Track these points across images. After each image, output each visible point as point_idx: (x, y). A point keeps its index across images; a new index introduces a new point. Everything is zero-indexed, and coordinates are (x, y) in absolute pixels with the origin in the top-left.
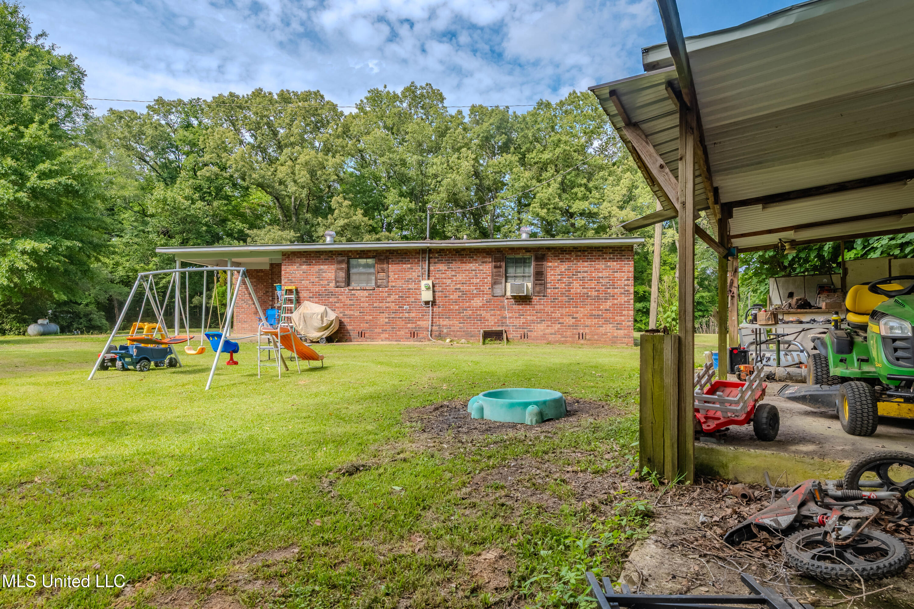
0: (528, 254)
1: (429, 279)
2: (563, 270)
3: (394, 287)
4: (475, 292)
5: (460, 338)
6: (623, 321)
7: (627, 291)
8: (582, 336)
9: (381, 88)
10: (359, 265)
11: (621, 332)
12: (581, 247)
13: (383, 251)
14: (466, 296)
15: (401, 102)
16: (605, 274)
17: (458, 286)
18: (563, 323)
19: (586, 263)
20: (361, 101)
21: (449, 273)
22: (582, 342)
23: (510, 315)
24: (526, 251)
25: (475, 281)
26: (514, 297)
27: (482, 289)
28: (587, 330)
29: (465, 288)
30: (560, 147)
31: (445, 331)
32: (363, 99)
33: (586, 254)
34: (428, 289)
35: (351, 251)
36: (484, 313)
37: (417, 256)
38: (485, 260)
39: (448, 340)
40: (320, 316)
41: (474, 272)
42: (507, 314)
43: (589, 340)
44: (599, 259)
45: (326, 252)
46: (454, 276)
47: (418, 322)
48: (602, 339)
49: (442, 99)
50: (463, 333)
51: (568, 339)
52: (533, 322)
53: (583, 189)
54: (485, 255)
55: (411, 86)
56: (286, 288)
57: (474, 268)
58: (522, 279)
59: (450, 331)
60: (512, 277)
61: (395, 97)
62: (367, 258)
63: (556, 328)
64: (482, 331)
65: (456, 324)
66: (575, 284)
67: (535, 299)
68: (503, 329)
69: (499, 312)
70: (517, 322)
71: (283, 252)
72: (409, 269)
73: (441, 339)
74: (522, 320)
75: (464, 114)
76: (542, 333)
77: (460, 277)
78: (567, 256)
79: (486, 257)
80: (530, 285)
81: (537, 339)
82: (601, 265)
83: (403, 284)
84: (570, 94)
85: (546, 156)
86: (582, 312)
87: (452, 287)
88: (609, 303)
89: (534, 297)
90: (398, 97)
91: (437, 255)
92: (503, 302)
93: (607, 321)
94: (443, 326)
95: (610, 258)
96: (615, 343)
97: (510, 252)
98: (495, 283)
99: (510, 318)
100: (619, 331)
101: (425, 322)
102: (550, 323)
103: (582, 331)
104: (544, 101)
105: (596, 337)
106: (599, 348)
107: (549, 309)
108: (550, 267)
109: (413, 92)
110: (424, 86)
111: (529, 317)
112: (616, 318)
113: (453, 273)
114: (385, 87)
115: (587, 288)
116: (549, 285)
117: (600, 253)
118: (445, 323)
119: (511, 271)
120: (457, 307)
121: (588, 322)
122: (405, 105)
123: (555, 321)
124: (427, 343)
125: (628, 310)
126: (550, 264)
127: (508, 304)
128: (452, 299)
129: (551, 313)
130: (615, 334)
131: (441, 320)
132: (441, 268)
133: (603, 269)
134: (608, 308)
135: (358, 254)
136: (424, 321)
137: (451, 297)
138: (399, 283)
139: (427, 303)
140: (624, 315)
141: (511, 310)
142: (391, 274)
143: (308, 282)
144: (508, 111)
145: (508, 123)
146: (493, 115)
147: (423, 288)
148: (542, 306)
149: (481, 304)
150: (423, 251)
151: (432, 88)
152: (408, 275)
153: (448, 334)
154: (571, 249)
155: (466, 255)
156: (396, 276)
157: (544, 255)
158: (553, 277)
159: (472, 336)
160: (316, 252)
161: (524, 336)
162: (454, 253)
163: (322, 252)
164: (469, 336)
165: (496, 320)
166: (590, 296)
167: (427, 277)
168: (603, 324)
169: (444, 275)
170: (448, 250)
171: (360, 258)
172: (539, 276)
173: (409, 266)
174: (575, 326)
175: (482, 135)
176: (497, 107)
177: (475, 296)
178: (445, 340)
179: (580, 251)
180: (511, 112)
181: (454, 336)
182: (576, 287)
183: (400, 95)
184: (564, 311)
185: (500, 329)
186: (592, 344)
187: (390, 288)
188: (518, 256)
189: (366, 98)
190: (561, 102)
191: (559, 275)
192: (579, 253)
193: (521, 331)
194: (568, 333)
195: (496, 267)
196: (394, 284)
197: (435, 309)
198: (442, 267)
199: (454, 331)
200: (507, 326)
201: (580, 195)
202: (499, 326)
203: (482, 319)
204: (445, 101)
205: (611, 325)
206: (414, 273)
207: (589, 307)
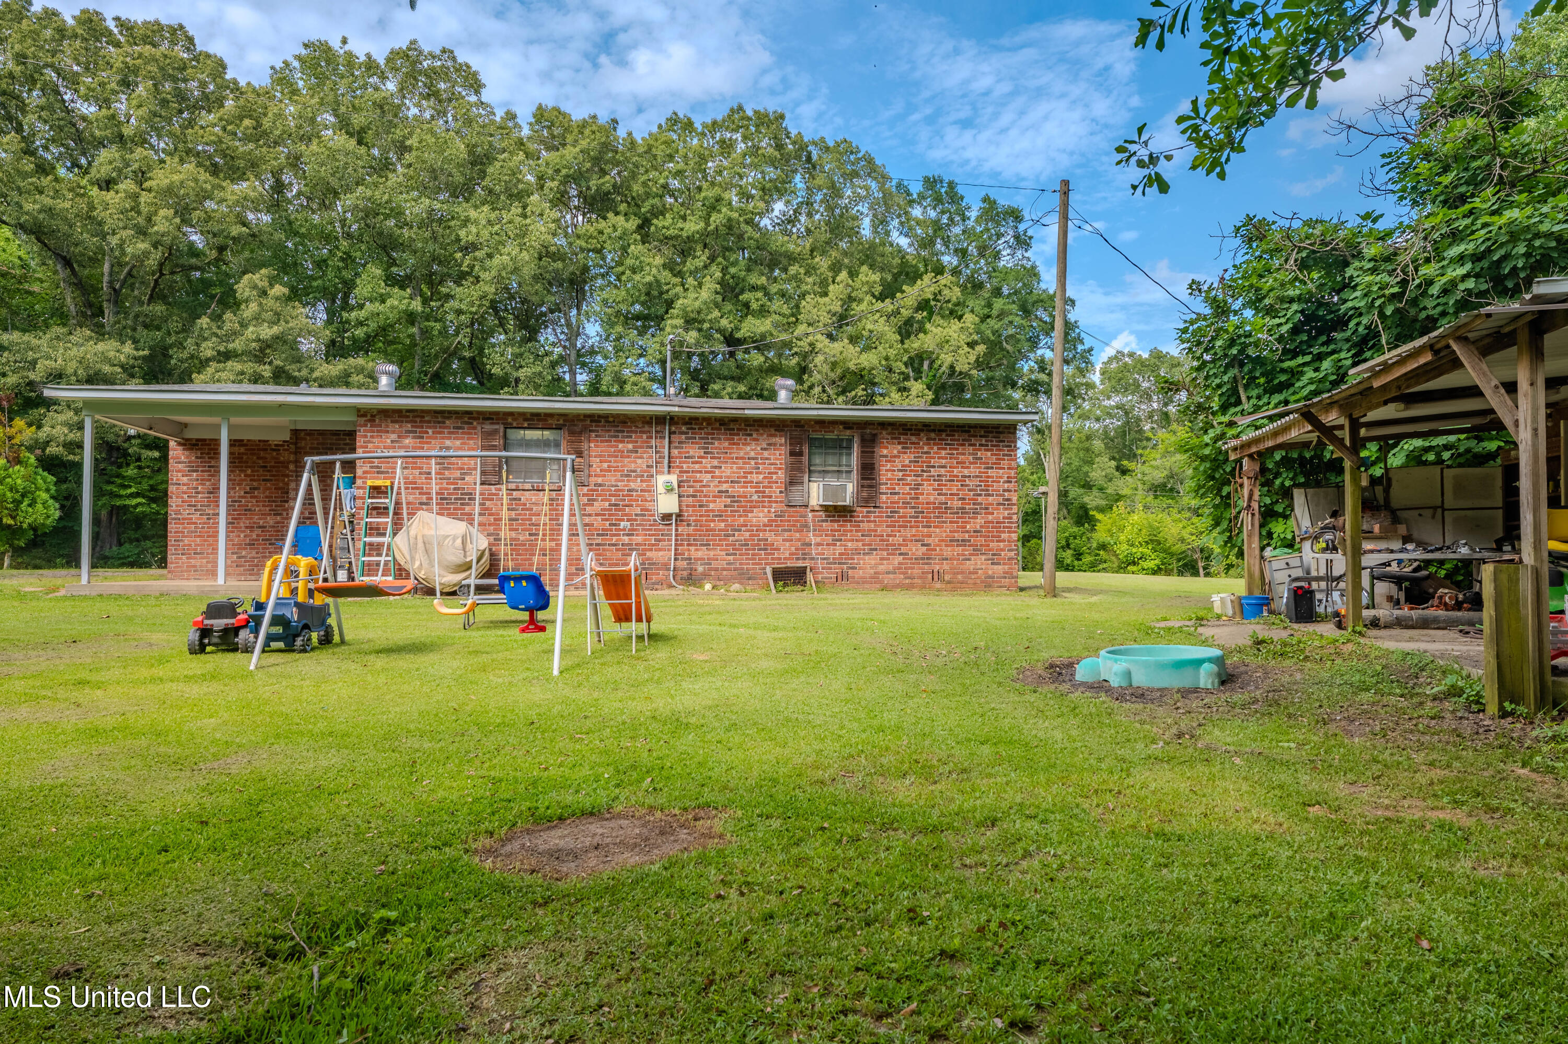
0: (848, 432)
1: (669, 472)
2: (907, 462)
3: (600, 485)
4: (755, 497)
5: (727, 581)
6: (1002, 550)
7: (1008, 500)
8: (937, 576)
9: (335, 44)
10: (528, 444)
11: (999, 569)
12: (935, 424)
13: (579, 415)
14: (741, 505)
15: (383, 78)
16: (973, 471)
17: (724, 487)
18: (907, 554)
19: (943, 452)
20: (286, 63)
21: (708, 463)
22: (938, 585)
23: (818, 539)
24: (845, 428)
25: (755, 478)
26: (826, 508)
27: (767, 493)
28: (946, 566)
29: (737, 490)
30: (719, 211)
31: (700, 569)
32: (290, 59)
33: (944, 436)
34: (670, 490)
35: (511, 414)
36: (771, 536)
37: (647, 428)
38: (773, 440)
39: (708, 587)
40: (459, 541)
41: (753, 462)
42: (812, 538)
43: (949, 582)
44: (963, 445)
45: (456, 412)
46: (716, 467)
47: (648, 554)
48: (970, 581)
49: (476, 85)
50: (733, 573)
51: (916, 581)
52: (857, 552)
53: (760, 295)
54: (772, 430)
55: (409, 49)
56: (370, 483)
57: (752, 454)
58: (836, 475)
59: (710, 569)
60: (820, 472)
61: (370, 65)
62: (543, 429)
63: (896, 562)
64: (769, 570)
65: (721, 556)
66: (927, 488)
67: (861, 511)
68: (807, 564)
69: (798, 535)
70: (829, 552)
71: (359, 410)
72: (631, 451)
73: (694, 585)
74: (839, 549)
75: (518, 120)
76: (872, 571)
77: (728, 471)
78: (914, 439)
79: (775, 436)
80: (850, 488)
81: (864, 583)
82: (966, 454)
83: (616, 481)
84: (732, 110)
85: (693, 226)
86: (937, 534)
87: (713, 488)
88: (980, 521)
89: (859, 509)
90: (378, 66)
91: (684, 428)
92: (805, 516)
93: (977, 551)
94: (697, 559)
95: (981, 445)
96: (990, 586)
97: (817, 428)
98: (793, 482)
99: (818, 544)
100: (995, 567)
101: (661, 553)
102: (885, 553)
103: (937, 567)
104: (681, 116)
105: (960, 577)
106: (967, 595)
107: (883, 530)
108: (886, 456)
109: (414, 63)
110: (438, 52)
111: (849, 544)
112: (991, 544)
113: (715, 463)
114: (344, 41)
115: (946, 494)
116: (883, 489)
117: (966, 436)
118: (700, 554)
119: (817, 460)
120: (723, 524)
121: (948, 552)
122: (391, 86)
123: (895, 550)
124: (666, 592)
125: (1009, 532)
126: (885, 452)
127: (814, 521)
128: (713, 511)
129: (888, 536)
130: (990, 572)
131: (693, 548)
132: (691, 453)
133: (971, 463)
134: (978, 528)
135: (526, 420)
136: (660, 550)
137: (712, 506)
138: (611, 479)
139: (667, 517)
140: (1004, 541)
141: (818, 531)
142: (595, 461)
143: (417, 472)
144: (615, 129)
145: (617, 152)
146: (587, 132)
147: (661, 489)
148: (872, 525)
149: (766, 520)
150: (660, 420)
151: (454, 59)
152: (629, 464)
153: (706, 576)
154: (920, 427)
155: (739, 430)
156: (605, 465)
157: (875, 435)
158: (889, 474)
159: (749, 579)
160: (436, 412)
161: (842, 577)
162: (717, 425)
163: (450, 412)
164: (744, 577)
165: (793, 549)
166: (950, 508)
167: (666, 469)
168: (971, 555)
169: (697, 466)
170: (704, 419)
171: (529, 428)
172: (868, 471)
173: (630, 446)
174: (927, 558)
175: (564, 172)
176: (594, 117)
177: (755, 505)
178: (701, 586)
179: (934, 431)
180: (621, 133)
181: (721, 578)
182: (928, 492)
183: (382, 62)
184: (909, 532)
185: (800, 564)
186: (954, 589)
187: (592, 487)
188: (830, 436)
189: (298, 58)
190: (714, 123)
191: (899, 470)
192: (933, 435)
193: (836, 568)
194: (915, 571)
195: (792, 454)
196: (600, 480)
197: (680, 529)
198: (695, 451)
199: (716, 570)
200: (813, 559)
201: (754, 306)
202: (798, 559)
203: (768, 547)
204: (483, 91)
205: (983, 557)
206: (639, 461)
207: (948, 527)
